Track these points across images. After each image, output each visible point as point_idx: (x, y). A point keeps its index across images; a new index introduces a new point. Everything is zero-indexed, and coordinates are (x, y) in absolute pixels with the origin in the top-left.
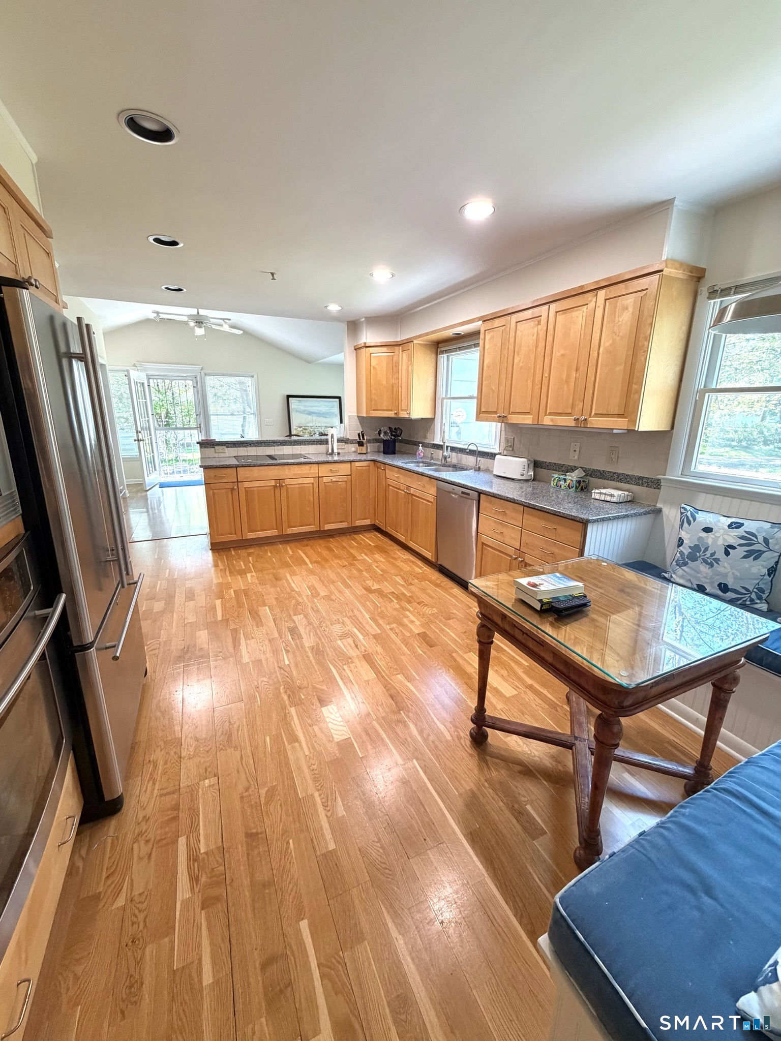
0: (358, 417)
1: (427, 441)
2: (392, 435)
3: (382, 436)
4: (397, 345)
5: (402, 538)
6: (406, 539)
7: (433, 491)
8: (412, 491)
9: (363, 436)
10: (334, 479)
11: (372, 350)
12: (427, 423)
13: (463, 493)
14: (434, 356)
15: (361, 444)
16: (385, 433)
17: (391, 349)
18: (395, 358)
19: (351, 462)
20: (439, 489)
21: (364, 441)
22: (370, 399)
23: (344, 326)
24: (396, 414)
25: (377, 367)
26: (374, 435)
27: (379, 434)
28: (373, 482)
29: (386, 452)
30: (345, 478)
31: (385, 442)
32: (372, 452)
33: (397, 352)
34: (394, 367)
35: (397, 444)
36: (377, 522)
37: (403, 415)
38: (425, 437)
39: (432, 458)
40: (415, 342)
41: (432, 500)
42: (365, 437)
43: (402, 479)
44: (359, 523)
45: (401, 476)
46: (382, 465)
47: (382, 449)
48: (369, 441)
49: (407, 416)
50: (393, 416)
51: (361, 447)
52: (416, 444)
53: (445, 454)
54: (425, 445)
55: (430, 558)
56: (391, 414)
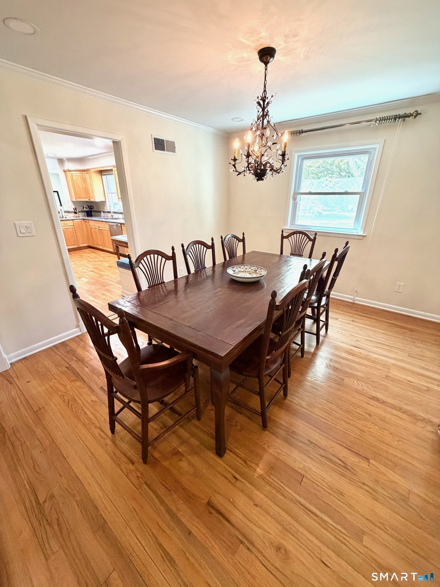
0: (72, 201)
1: (105, 210)
2: (89, 209)
3: (85, 209)
4: (84, 171)
5: (101, 247)
6: (102, 247)
7: (108, 227)
8: (101, 228)
9: (76, 209)
10: (66, 227)
11: (72, 172)
12: (104, 203)
13: (116, 225)
14: (100, 176)
15: (76, 213)
16: (86, 208)
17: (82, 172)
18: (84, 176)
19: (73, 220)
20: (109, 225)
21: (77, 212)
22: (76, 194)
23: (56, 161)
24: (89, 199)
25: (76, 180)
26: (81, 209)
27: (83, 208)
28: (84, 228)
29: (88, 216)
30: (71, 227)
31: (86, 212)
32: (81, 216)
33: (84, 174)
34: (84, 180)
35: (92, 213)
36: (90, 245)
37: (92, 200)
38: (104, 209)
39: (108, 217)
40: (91, 170)
41: (108, 230)
42: (77, 210)
43: (96, 225)
44: (82, 245)
45: (96, 224)
46: (87, 220)
47: (86, 215)
48: (79, 212)
49: (94, 200)
50: (88, 200)
51: (76, 214)
52: (100, 212)
53: (112, 214)
54: (104, 212)
55: (112, 251)
56: (87, 200)
